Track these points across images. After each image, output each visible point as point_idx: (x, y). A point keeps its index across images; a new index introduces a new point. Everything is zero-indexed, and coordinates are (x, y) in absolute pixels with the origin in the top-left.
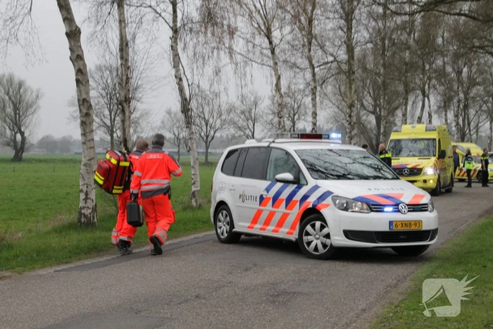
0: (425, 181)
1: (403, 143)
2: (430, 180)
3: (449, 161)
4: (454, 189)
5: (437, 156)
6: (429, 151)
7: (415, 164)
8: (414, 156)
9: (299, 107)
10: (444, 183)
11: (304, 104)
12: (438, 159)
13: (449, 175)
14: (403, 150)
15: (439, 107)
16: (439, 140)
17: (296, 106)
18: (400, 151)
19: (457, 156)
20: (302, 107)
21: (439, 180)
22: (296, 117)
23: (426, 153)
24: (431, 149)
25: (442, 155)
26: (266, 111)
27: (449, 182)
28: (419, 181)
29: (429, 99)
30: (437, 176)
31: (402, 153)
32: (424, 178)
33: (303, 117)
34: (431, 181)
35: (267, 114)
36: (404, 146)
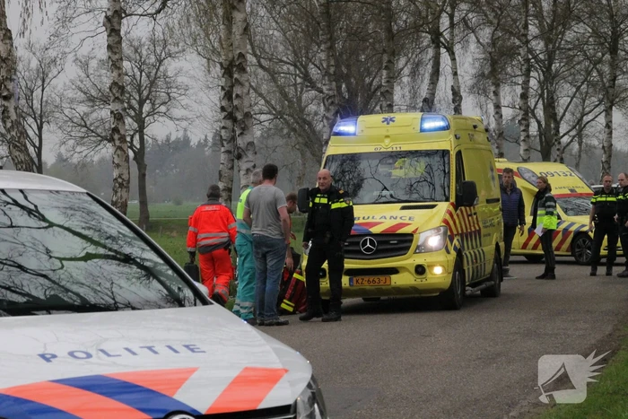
0: (420, 270)
1: (363, 165)
2: (431, 266)
3: (488, 211)
4: (505, 286)
5: (453, 199)
6: (432, 184)
7: (394, 222)
8: (393, 200)
9: (152, 83)
10: (476, 271)
11: (165, 76)
12: (456, 206)
13: (489, 249)
14: (365, 185)
15: (481, 76)
16: (459, 154)
17: (145, 81)
18: (358, 187)
19: (515, 196)
20: (160, 83)
21: (459, 265)
22: (147, 107)
23: (426, 191)
24: (438, 180)
25: (466, 196)
26: (70, 94)
27: (489, 268)
28: (404, 269)
29: (452, 53)
30: (454, 254)
31: (361, 193)
32: (419, 260)
33: (163, 109)
34: (438, 270)
35: (72, 101)
36: (367, 174)
